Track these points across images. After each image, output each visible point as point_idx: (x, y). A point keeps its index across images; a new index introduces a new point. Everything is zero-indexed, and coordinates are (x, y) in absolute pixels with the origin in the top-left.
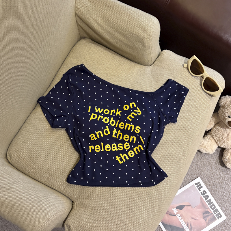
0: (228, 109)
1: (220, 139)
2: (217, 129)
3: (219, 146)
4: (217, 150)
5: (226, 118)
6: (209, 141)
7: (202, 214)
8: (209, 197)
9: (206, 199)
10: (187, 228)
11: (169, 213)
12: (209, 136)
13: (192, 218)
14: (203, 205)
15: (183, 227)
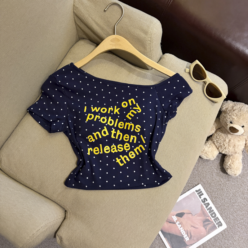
0: (230, 114)
1: (222, 145)
2: (218, 134)
3: (221, 152)
4: (218, 156)
5: (228, 123)
6: (210, 147)
7: (203, 222)
8: (209, 204)
9: (207, 207)
10: (187, 236)
11: (169, 221)
12: (210, 142)
13: (192, 226)
14: (204, 213)
15: (183, 235)
